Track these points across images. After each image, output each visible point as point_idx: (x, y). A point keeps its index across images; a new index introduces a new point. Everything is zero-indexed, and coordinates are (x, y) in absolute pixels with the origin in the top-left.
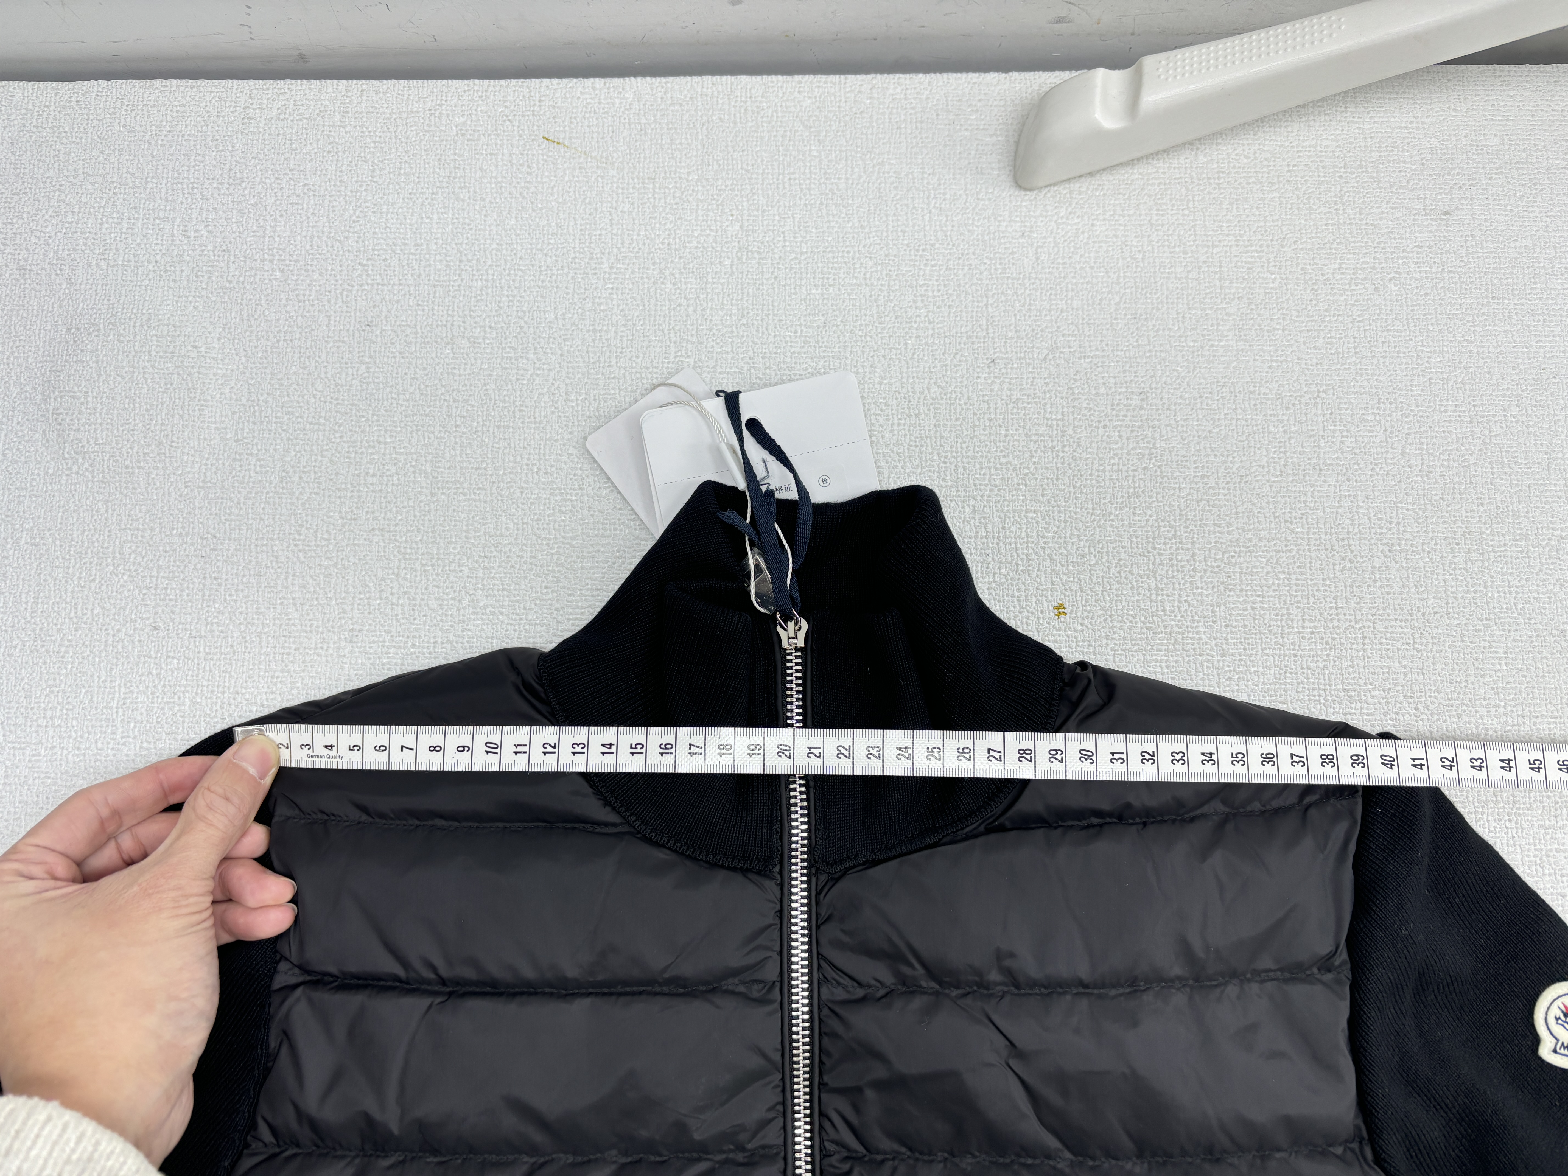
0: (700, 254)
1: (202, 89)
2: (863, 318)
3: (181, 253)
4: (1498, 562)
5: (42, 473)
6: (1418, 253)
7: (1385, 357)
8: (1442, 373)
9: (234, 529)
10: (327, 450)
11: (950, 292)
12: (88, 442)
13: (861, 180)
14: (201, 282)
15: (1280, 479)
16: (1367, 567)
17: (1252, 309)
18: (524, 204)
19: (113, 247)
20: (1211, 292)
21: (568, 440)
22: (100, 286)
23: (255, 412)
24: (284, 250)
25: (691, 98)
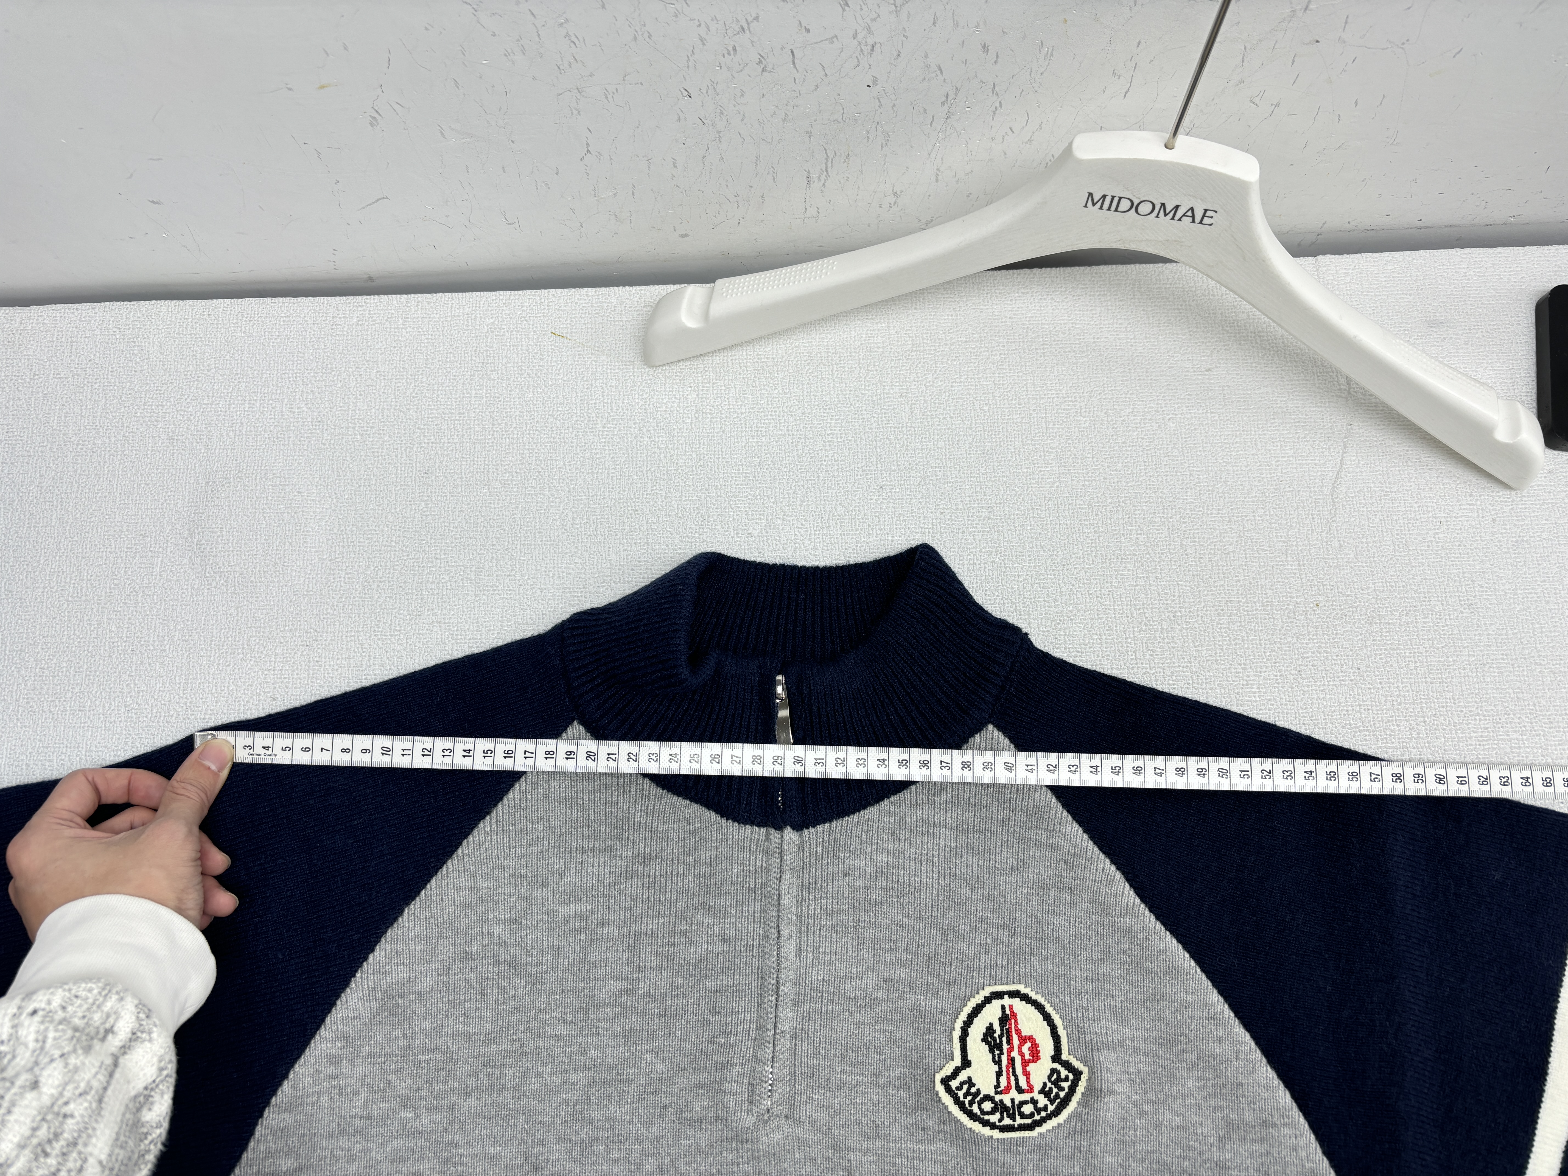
0: (668, 416)
1: (301, 304)
2: (787, 458)
3: (288, 424)
4: (1251, 622)
5: (189, 588)
6: (1188, 399)
7: (1167, 476)
8: (1208, 486)
9: (330, 625)
10: (397, 565)
11: (849, 438)
12: (223, 565)
13: (784, 359)
14: (303, 445)
15: (1092, 566)
16: (1157, 628)
18: (539, 382)
19: (239, 421)
21: (575, 552)
22: (229, 451)
23: (343, 538)
24: (363, 420)
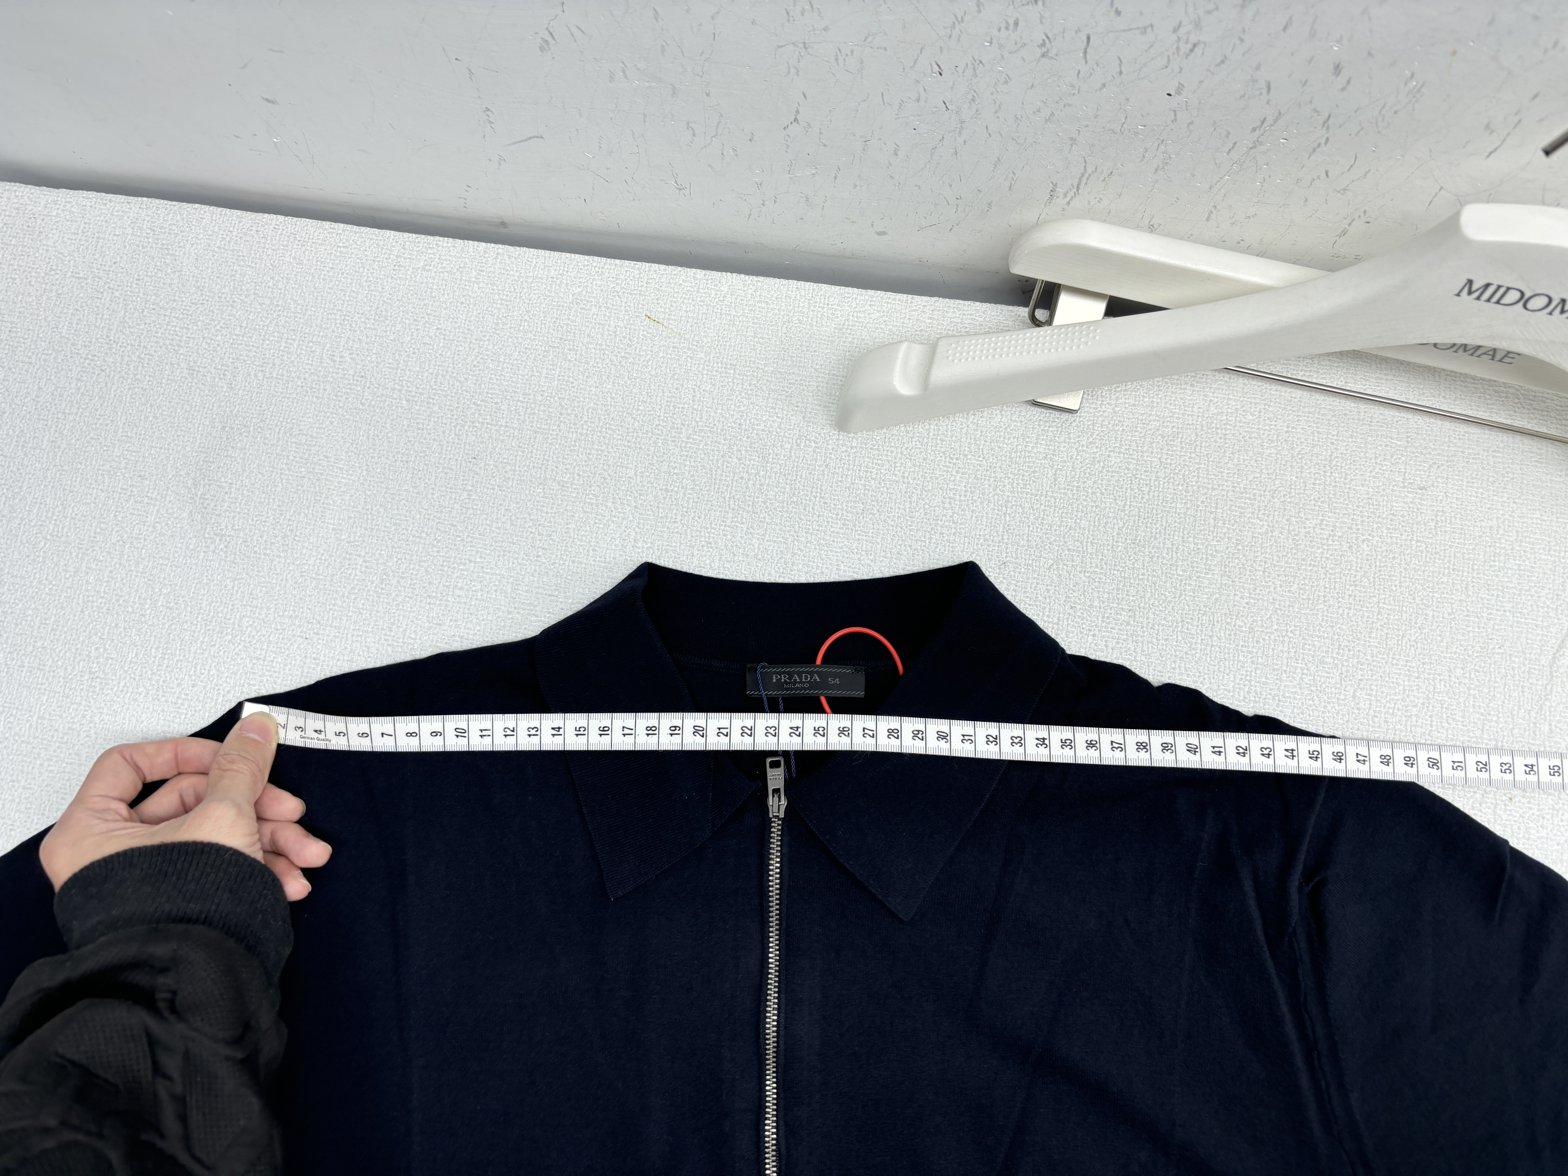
1: (364, 235)
3: (326, 374)
5: (184, 547)
6: (1391, 520)
7: (1350, 609)
8: (1398, 630)
9: (336, 618)
10: (424, 561)
11: (975, 498)
12: (226, 527)
15: (1242, 703)
17: (1238, 550)
18: (622, 372)
19: (271, 361)
20: (1205, 529)
22: (254, 394)
23: (368, 519)
24: (412, 383)
25: (777, 298)
